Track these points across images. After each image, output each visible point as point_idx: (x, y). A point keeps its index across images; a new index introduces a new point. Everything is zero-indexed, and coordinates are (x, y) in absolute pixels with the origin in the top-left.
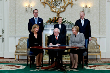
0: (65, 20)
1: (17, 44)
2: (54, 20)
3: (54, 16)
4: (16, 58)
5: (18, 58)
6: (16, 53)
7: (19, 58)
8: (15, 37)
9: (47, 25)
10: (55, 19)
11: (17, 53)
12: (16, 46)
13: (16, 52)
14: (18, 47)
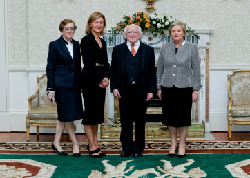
0: (170, 20)
1: (33, 93)
2: (138, 20)
3: (138, 11)
4: (31, 132)
5: (35, 132)
6: (29, 121)
7: (40, 132)
8: (28, 72)
9: (118, 36)
10: (141, 20)
11: (32, 121)
12: (30, 100)
13: (30, 117)
14: (36, 100)
